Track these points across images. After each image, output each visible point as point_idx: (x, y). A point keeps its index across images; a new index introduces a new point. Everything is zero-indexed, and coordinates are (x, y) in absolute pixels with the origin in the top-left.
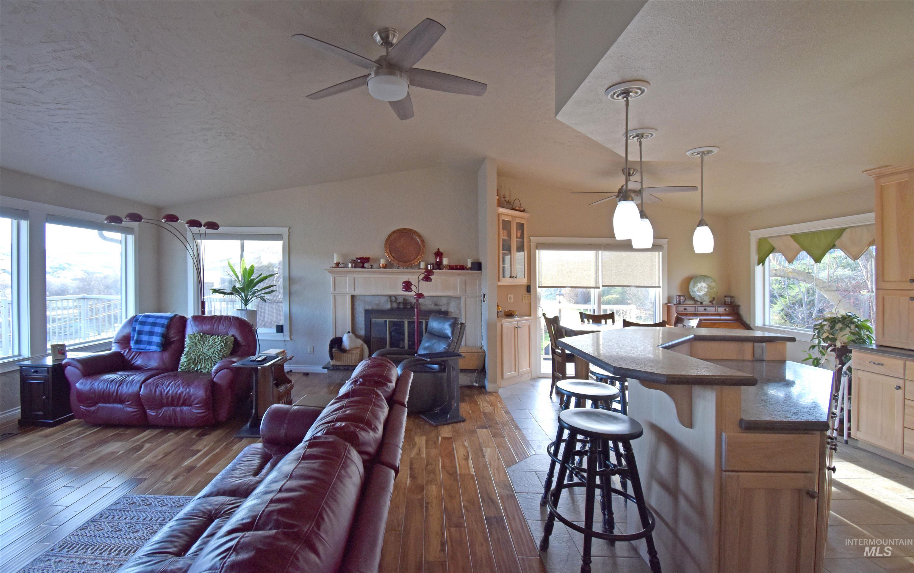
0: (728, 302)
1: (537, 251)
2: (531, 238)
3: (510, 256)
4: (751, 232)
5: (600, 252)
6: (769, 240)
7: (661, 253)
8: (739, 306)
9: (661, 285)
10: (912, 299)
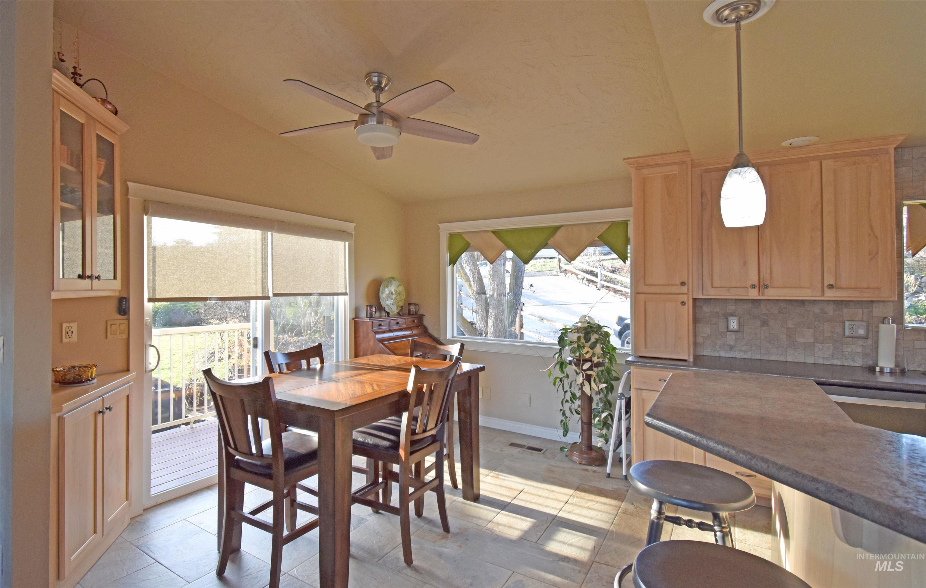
0: (413, 311)
1: (145, 217)
2: (129, 183)
3: (80, 222)
4: (441, 225)
5: (270, 233)
6: (464, 236)
7: (347, 243)
8: (423, 315)
9: (348, 292)
10: (683, 303)
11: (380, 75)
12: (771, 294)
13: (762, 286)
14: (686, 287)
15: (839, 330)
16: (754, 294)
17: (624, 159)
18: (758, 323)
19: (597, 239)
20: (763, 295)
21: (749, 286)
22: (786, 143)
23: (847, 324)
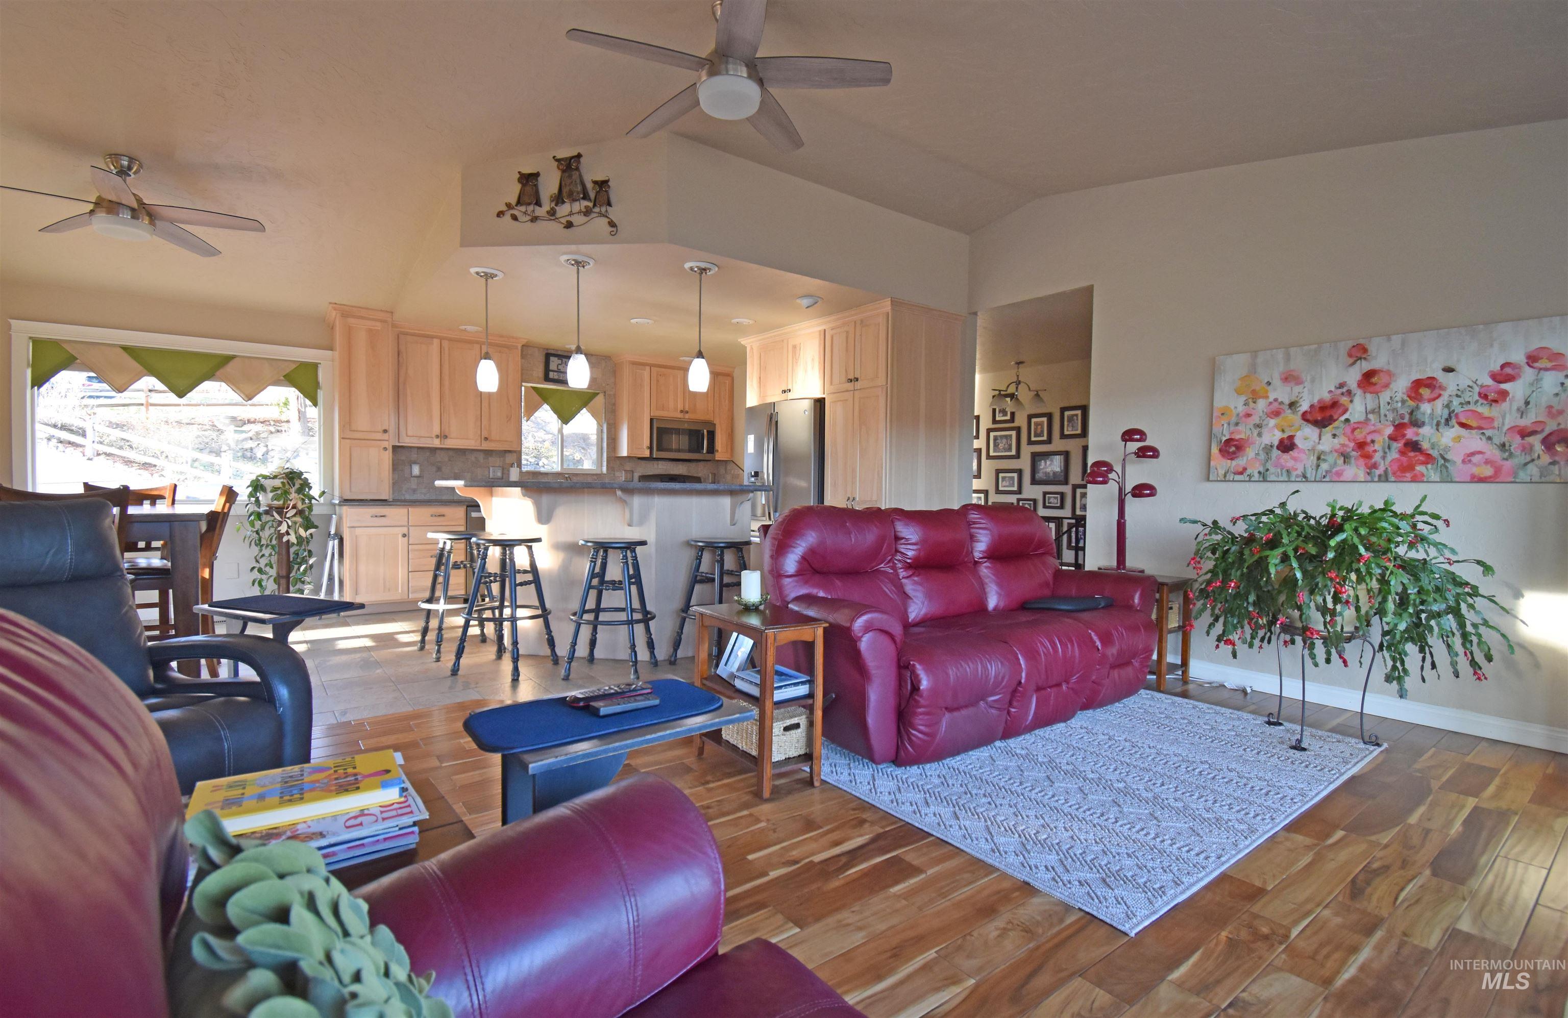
4: (14, 323)
6: (65, 346)
10: (385, 449)
11: (131, 160)
12: (450, 443)
13: (443, 436)
14: (387, 434)
15: (487, 473)
16: (436, 443)
17: (330, 303)
18: (434, 469)
19: (282, 378)
20: (444, 444)
21: (433, 436)
22: (463, 327)
23: (491, 469)
